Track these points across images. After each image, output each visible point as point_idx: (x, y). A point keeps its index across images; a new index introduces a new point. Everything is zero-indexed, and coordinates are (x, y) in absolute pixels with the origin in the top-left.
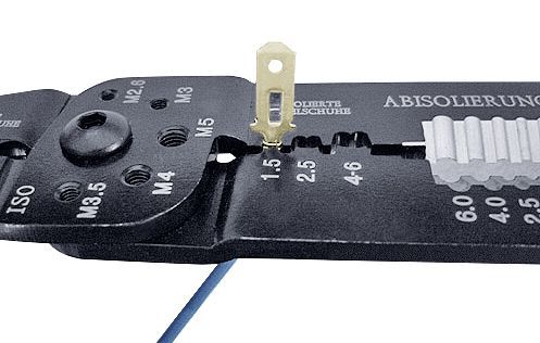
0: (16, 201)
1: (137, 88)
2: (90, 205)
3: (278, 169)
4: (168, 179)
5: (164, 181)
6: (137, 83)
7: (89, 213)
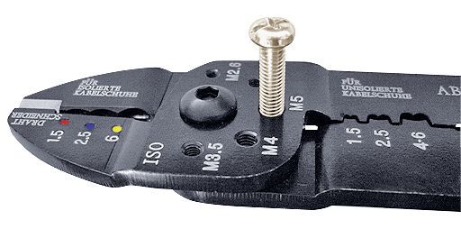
0: (149, 154)
1: (235, 69)
2: (212, 160)
3: (359, 136)
4: (273, 143)
5: (270, 145)
6: (234, 65)
7: (212, 166)
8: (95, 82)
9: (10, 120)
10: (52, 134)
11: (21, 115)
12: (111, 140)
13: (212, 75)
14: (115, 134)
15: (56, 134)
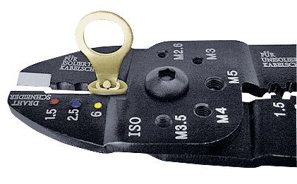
0: (132, 128)
1: (179, 49)
2: (181, 130)
3: (284, 110)
4: (223, 113)
5: (222, 114)
6: (177, 46)
7: (183, 135)
8: (75, 59)
9: (10, 102)
10: (47, 113)
11: (17, 96)
12: (95, 116)
13: (162, 55)
14: (98, 110)
15: (51, 112)
